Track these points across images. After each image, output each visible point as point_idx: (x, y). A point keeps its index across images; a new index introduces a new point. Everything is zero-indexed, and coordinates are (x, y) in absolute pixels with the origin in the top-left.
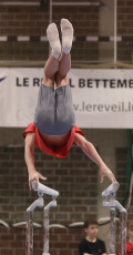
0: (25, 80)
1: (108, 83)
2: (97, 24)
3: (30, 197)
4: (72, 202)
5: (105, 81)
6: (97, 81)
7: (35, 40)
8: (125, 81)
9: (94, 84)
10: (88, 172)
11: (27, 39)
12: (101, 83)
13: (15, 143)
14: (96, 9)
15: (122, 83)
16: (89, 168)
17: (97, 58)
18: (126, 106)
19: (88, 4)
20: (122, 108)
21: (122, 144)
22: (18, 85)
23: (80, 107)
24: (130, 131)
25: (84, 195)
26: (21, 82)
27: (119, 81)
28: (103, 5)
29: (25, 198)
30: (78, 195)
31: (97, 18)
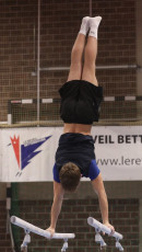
2: (134, 85)
9: (132, 140)
10: (130, 222)
14: (134, 71)
16: (130, 218)
17: (135, 116)
19: (126, 67)
23: (120, 161)
28: (139, 67)
31: (135, 79)
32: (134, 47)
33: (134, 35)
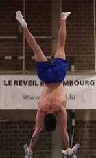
0: (9, 82)
2: (50, 49)
3: (12, 151)
4: (37, 153)
7: (15, 58)
8: (67, 82)
11: (10, 58)
13: (3, 119)
14: (50, 41)
15: (65, 83)
16: (47, 133)
19: (45, 38)
22: (5, 85)
24: (71, 110)
25: (44, 149)
26: (7, 83)
28: (54, 38)
29: (9, 151)
30: (40, 149)
31: (50, 45)
32: (50, 26)
33: (50, 18)
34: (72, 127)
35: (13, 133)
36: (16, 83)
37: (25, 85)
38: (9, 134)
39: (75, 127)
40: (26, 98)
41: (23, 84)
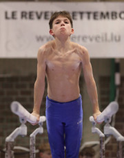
0: (13, 14)
1: (92, 16)
5: (89, 13)
6: (81, 13)
8: (108, 14)
9: (78, 17)
12: (85, 16)
13: (5, 73)
15: (104, 16)
18: (109, 37)
20: (105, 39)
21: (105, 72)
22: (7, 18)
26: (10, 15)
27: (102, 14)
34: (115, 87)
35: (20, 96)
36: (24, 15)
37: (39, 18)
38: (14, 97)
39: (120, 86)
40: (40, 39)
41: (35, 16)
